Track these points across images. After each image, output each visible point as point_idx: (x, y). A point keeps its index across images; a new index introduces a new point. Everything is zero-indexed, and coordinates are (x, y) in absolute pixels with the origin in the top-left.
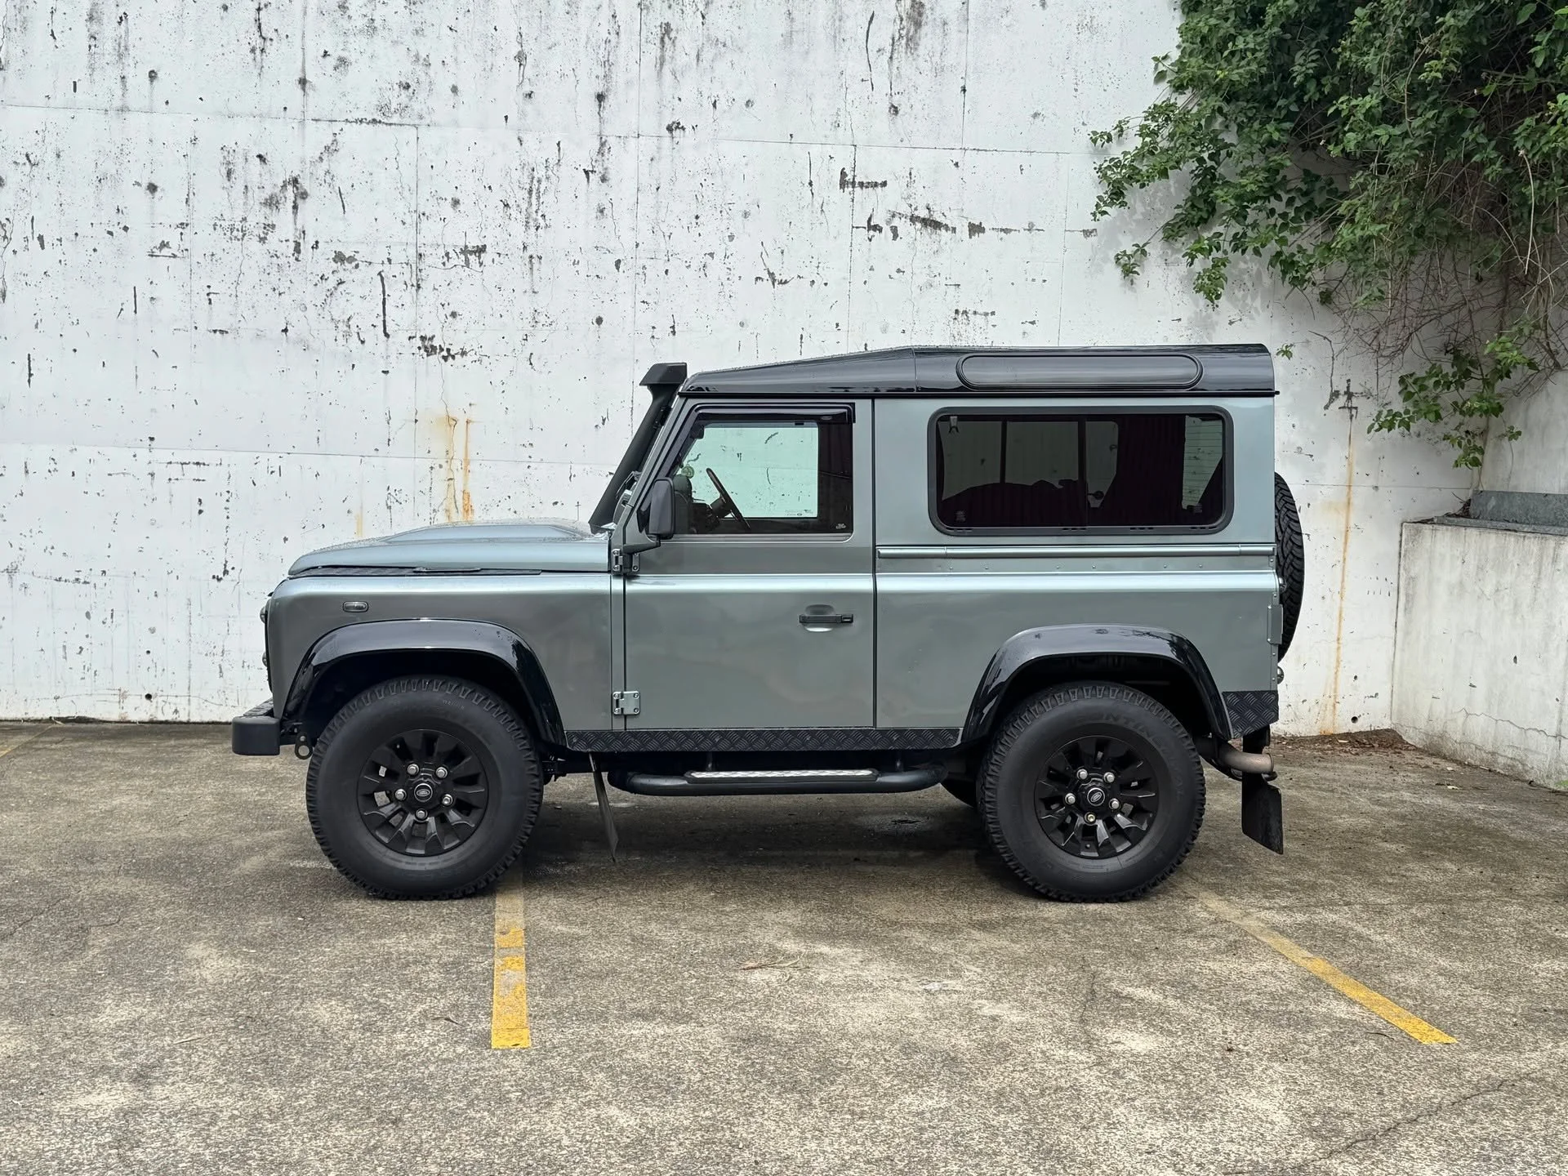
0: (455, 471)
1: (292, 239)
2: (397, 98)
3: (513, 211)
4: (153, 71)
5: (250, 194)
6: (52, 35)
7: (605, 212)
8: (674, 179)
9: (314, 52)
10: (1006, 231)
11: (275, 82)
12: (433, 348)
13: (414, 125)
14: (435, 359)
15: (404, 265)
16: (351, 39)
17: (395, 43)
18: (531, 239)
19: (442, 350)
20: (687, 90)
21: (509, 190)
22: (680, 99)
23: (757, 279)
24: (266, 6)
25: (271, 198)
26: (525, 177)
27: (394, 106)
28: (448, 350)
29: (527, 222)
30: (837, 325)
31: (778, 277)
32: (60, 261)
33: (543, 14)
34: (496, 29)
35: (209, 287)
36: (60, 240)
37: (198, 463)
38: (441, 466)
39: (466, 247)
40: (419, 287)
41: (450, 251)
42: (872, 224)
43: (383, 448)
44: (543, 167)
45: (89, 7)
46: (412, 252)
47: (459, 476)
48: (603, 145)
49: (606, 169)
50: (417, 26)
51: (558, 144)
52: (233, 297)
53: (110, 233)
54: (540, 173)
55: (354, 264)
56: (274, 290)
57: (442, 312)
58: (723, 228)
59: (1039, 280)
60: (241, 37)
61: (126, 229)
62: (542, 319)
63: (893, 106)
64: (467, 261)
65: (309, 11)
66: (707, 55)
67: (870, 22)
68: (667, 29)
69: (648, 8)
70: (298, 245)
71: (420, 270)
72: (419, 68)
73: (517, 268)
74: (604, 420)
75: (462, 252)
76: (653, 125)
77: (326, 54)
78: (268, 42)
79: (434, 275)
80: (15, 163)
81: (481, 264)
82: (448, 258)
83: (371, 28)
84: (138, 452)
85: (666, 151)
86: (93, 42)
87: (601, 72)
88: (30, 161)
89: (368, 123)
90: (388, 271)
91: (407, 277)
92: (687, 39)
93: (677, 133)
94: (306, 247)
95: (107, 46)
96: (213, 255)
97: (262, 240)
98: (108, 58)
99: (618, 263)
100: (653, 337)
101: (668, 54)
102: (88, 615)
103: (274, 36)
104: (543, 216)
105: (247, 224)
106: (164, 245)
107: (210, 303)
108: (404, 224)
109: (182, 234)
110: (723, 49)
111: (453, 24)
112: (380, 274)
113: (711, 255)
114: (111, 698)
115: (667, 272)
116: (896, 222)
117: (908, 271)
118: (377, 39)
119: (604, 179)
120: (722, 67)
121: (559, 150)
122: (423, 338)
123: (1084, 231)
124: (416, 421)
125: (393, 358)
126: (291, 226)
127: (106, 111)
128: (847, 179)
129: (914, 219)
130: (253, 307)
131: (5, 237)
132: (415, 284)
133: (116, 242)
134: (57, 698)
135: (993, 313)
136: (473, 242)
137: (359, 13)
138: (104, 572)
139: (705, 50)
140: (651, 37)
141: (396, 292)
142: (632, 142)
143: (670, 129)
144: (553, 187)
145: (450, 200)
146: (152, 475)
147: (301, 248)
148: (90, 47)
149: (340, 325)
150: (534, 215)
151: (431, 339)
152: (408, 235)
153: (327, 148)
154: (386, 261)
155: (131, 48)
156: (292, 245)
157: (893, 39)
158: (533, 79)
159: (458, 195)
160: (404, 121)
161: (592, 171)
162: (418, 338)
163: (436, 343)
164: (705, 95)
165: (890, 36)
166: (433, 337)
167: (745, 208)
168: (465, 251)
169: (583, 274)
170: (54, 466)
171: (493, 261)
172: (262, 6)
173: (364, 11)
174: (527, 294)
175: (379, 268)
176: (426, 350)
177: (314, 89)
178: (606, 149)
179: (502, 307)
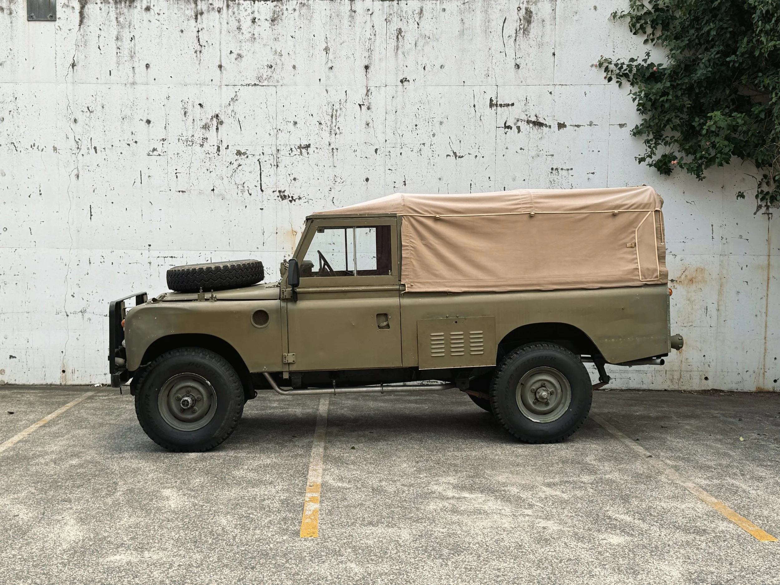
1: (216, 145)
2: (266, 73)
3: (324, 126)
4: (147, 64)
5: (195, 123)
6: (99, 48)
7: (370, 125)
8: (404, 107)
9: (225, 52)
10: (578, 126)
11: (207, 67)
12: (285, 196)
13: (275, 86)
14: (286, 201)
15: (270, 155)
16: (244, 44)
17: (264, 45)
18: (333, 140)
19: (289, 197)
20: (410, 61)
21: (322, 116)
22: (407, 66)
23: (447, 155)
24: (202, 29)
25: (206, 125)
26: (330, 109)
27: (265, 77)
28: (292, 197)
29: (331, 132)
30: (490, 178)
31: (458, 154)
32: (105, 159)
33: (338, 27)
34: (314, 36)
35: (176, 170)
36: (104, 149)
37: (172, 257)
39: (301, 145)
40: (277, 166)
41: (293, 147)
42: (507, 125)
43: (260, 247)
44: (338, 104)
45: (116, 33)
46: (274, 149)
48: (368, 91)
49: (370, 103)
50: (276, 36)
51: (346, 92)
52: (188, 174)
53: (129, 145)
54: (337, 107)
55: (246, 156)
56: (208, 170)
57: (289, 178)
58: (430, 130)
59: (596, 151)
60: (190, 46)
61: (136, 142)
62: (338, 180)
63: (517, 65)
64: (301, 152)
65: (223, 31)
66: (420, 43)
67: (504, 22)
68: (400, 31)
69: (390, 21)
70: (219, 147)
71: (278, 158)
72: (277, 57)
73: (326, 155)
76: (394, 80)
77: (231, 52)
78: (203, 47)
79: (285, 160)
80: (82, 111)
81: (308, 153)
82: (292, 151)
83: (253, 38)
84: (143, 252)
85: (400, 93)
86: (118, 51)
87: (367, 54)
88: (89, 110)
89: (252, 86)
90: (262, 158)
91: (271, 162)
92: (410, 37)
93: (405, 83)
94: (222, 148)
95: (125, 52)
96: (178, 154)
97: (202, 146)
98: (126, 58)
99: (376, 150)
100: (395, 187)
101: (400, 44)
103: (206, 44)
104: (339, 128)
105: (194, 138)
106: (154, 150)
107: (177, 178)
108: (270, 135)
109: (163, 144)
110: (429, 40)
111: (293, 34)
112: (258, 160)
115: (401, 154)
116: (519, 124)
117: (526, 150)
118: (256, 44)
119: (369, 108)
120: (427, 49)
121: (346, 95)
123: (619, 124)
124: (277, 233)
125: (265, 202)
126: (216, 138)
127: (125, 84)
128: (493, 103)
129: (528, 122)
130: (197, 179)
131: (78, 148)
133: (131, 149)
135: (572, 169)
136: (304, 143)
137: (247, 31)
139: (419, 41)
140: (392, 36)
141: (266, 169)
142: (383, 89)
143: (402, 81)
144: (343, 114)
145: (292, 122)
146: (150, 263)
147: (220, 149)
148: (117, 53)
149: (239, 186)
150: (334, 128)
151: (284, 192)
152: (272, 140)
153: (232, 99)
154: (261, 154)
155: (137, 52)
156: (216, 148)
157: (516, 30)
158: (333, 60)
159: (296, 120)
160: (270, 84)
161: (363, 105)
162: (277, 191)
163: (286, 194)
164: (420, 64)
166: (285, 190)
167: (441, 120)
168: (300, 147)
169: (359, 156)
170: (103, 260)
171: (314, 152)
172: (200, 29)
173: (250, 30)
174: (331, 168)
175: (258, 157)
176: (281, 197)
177: (226, 70)
178: (369, 93)
179: (319, 175)
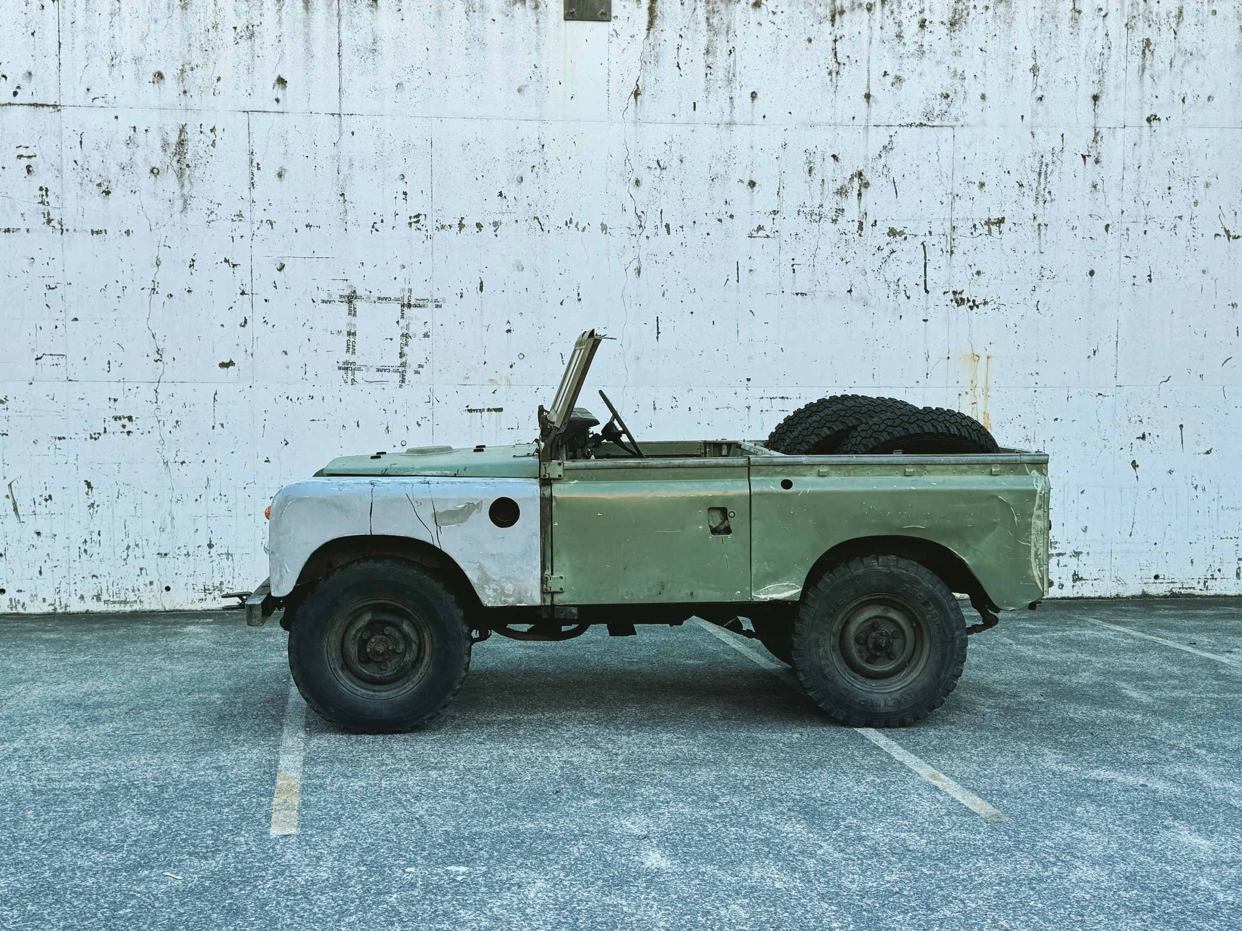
0: (978, 397)
1: (857, 220)
2: (939, 106)
3: (1026, 190)
4: (754, 92)
5: (826, 185)
6: (678, 66)
7: (1098, 187)
8: (1152, 159)
9: (876, 73)
11: (846, 98)
12: (962, 300)
13: (952, 126)
14: (964, 308)
15: (942, 236)
16: (905, 61)
17: (938, 63)
18: (1039, 211)
19: (969, 301)
20: (1163, 89)
21: (1023, 173)
22: (1157, 97)
23: (1216, 235)
24: (841, 38)
25: (842, 188)
26: (1036, 162)
27: (936, 112)
28: (974, 301)
29: (1037, 198)
31: (1232, 234)
32: (682, 244)
33: (1052, 35)
34: (1016, 49)
35: (793, 259)
36: (682, 227)
37: (783, 398)
38: (967, 393)
39: (989, 219)
40: (952, 252)
41: (977, 223)
43: (922, 380)
44: (1050, 154)
45: (706, 43)
46: (947, 225)
47: (980, 401)
48: (1096, 134)
49: (1099, 153)
50: (956, 49)
51: (1062, 136)
52: (811, 267)
53: (720, 220)
54: (1048, 159)
55: (903, 237)
56: (843, 260)
57: (970, 272)
58: (1190, 196)
60: (821, 63)
61: (732, 216)
62: (1047, 273)
64: (990, 231)
65: (873, 41)
66: (1178, 63)
68: (1148, 43)
69: (1133, 28)
70: (861, 224)
71: (954, 239)
72: (957, 81)
73: (1029, 234)
74: (1095, 352)
75: (987, 223)
76: (1137, 118)
77: (885, 74)
78: (842, 66)
79: (964, 243)
80: (649, 167)
81: (1000, 232)
82: (976, 229)
83: (921, 51)
84: (738, 390)
85: (1145, 138)
86: (709, 71)
87: (1096, 78)
88: (660, 166)
89: (916, 127)
90: (929, 241)
91: (943, 246)
92: (1163, 49)
93: (1154, 123)
94: (867, 225)
95: (720, 74)
96: (797, 234)
97: (834, 221)
98: (720, 83)
99: (1107, 226)
100: (1134, 284)
101: (1148, 63)
103: (846, 61)
104: (1049, 192)
105: (823, 210)
106: (760, 228)
107: (794, 272)
108: (942, 203)
109: (774, 219)
110: (1190, 58)
111: (983, 46)
112: (923, 244)
113: (1180, 217)
115: (1145, 232)
118: (925, 60)
119: (1097, 161)
120: (1189, 71)
121: (1063, 140)
124: (948, 358)
125: (931, 310)
126: (857, 210)
127: (718, 124)
130: (826, 274)
131: (640, 226)
132: (949, 251)
133: (724, 227)
136: (995, 216)
137: (912, 40)
139: (1177, 58)
140: (1135, 50)
141: (935, 257)
142: (1120, 131)
143: (1149, 120)
144: (1058, 170)
145: (977, 183)
146: (749, 408)
147: (864, 226)
148: (706, 74)
149: (891, 285)
150: (1042, 192)
151: (961, 293)
152: (945, 212)
153: (885, 147)
154: (928, 234)
155: (737, 74)
156: (857, 224)
158: (1044, 86)
159: (984, 180)
160: (944, 123)
161: (1088, 156)
162: (951, 293)
163: (964, 296)
164: (1176, 93)
166: (963, 291)
167: (1207, 180)
168: (988, 223)
169: (1080, 236)
170: (676, 403)
171: (1010, 229)
172: (838, 38)
173: (916, 39)
174: (1036, 254)
175: (922, 239)
176: (957, 302)
177: (876, 101)
178: (1099, 138)
179: (1016, 266)
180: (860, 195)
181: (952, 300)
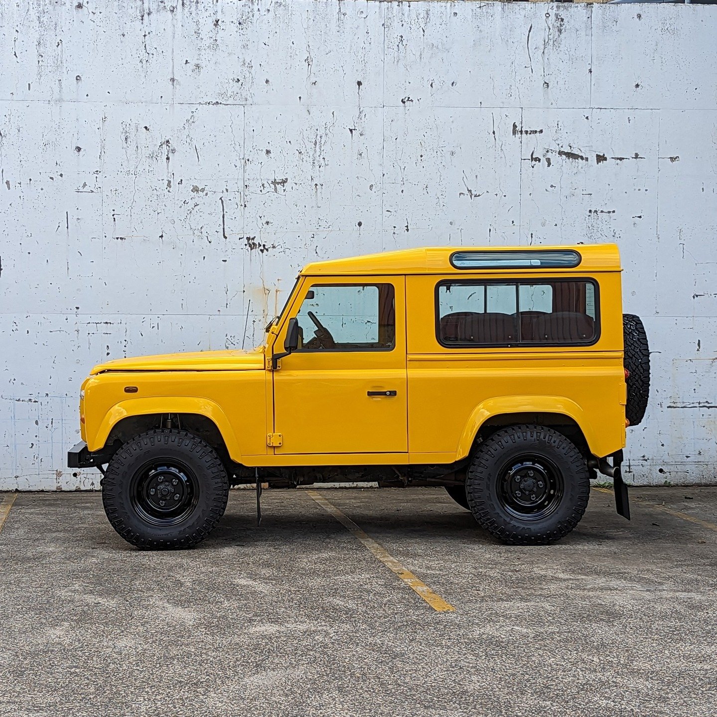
1: (166, 179)
2: (231, 88)
3: (304, 156)
4: (78, 76)
5: (140, 151)
6: (15, 55)
7: (363, 155)
8: (406, 133)
9: (179, 62)
10: (621, 159)
11: (155, 81)
12: (255, 245)
13: (242, 105)
14: (257, 251)
15: (236, 193)
16: (203, 52)
18: (316, 174)
19: (260, 245)
20: (414, 76)
21: (302, 142)
22: (409, 83)
23: (461, 194)
24: (149, 33)
25: (153, 153)
26: (312, 135)
27: (229, 93)
28: (264, 246)
29: (314, 163)
30: (513, 222)
31: (473, 192)
32: (20, 197)
33: (323, 33)
34: (293, 44)
35: (114, 210)
36: (20, 184)
37: (106, 323)
38: (260, 320)
39: (275, 180)
40: (245, 206)
41: (265, 182)
42: (534, 157)
43: (223, 310)
44: (323, 128)
45: (38, 36)
46: (241, 184)
48: (361, 112)
49: (363, 128)
50: (244, 43)
51: (333, 113)
52: (129, 216)
53: (52, 178)
54: (321, 132)
55: (205, 193)
56: (155, 211)
57: (260, 222)
58: (438, 162)
59: (643, 190)
60: (134, 53)
61: (61, 175)
62: (323, 223)
63: (546, 83)
64: (276, 189)
65: (176, 36)
66: (426, 55)
67: (530, 31)
68: (401, 39)
69: (389, 27)
70: (169, 182)
71: (246, 196)
72: (245, 69)
73: (307, 192)
75: (273, 183)
76: (393, 100)
77: (187, 62)
78: (151, 56)
79: (255, 198)
81: (284, 190)
82: (264, 187)
83: (215, 45)
84: (69, 317)
85: (401, 115)
86: (40, 59)
87: (359, 67)
88: (1, 134)
89: (213, 105)
90: (226, 196)
91: (238, 200)
92: (413, 47)
93: (407, 103)
94: (174, 183)
95: (49, 61)
96: (116, 190)
98: (50, 69)
100: (394, 233)
101: (402, 55)
102: (37, 423)
103: (154, 52)
104: (324, 159)
105: (138, 170)
106: (85, 185)
107: (114, 221)
108: (236, 166)
109: (96, 177)
110: (437, 51)
111: (266, 41)
112: (221, 199)
113: (431, 180)
114: (50, 476)
115: (402, 191)
116: (549, 155)
117: (558, 188)
118: (219, 52)
119: (362, 134)
120: (435, 61)
121: (333, 117)
122: (248, 239)
123: (671, 158)
124: (244, 291)
125: (229, 252)
126: (166, 171)
127: (49, 101)
128: (517, 129)
129: (561, 153)
130: (141, 222)
132: (243, 205)
133: (55, 184)
134: (17, 477)
135: (614, 212)
136: (280, 177)
137: (208, 36)
138: (47, 394)
139: (425, 51)
140: (391, 44)
141: (231, 210)
142: (380, 110)
143: (403, 101)
144: (330, 141)
145: (264, 151)
146: (78, 331)
147: (172, 184)
148: (39, 61)
149: (196, 232)
150: (318, 158)
151: (253, 239)
152: (238, 173)
153: (188, 121)
154: (225, 191)
155: (64, 61)
156: (166, 182)
157: (545, 41)
158: (316, 73)
159: (270, 148)
160: (236, 102)
161: (354, 130)
162: (245, 238)
163: (256, 241)
164: (426, 80)
165: (542, 39)
166: (255, 237)
167: (452, 149)
168: (275, 183)
169: (349, 194)
170: (17, 327)
171: (292, 188)
172: (147, 33)
173: (211, 35)
174: (314, 209)
175: (221, 195)
176: (250, 246)
177: (179, 83)
178: (363, 115)
179: (298, 217)
180: (168, 158)
181: (246, 245)
